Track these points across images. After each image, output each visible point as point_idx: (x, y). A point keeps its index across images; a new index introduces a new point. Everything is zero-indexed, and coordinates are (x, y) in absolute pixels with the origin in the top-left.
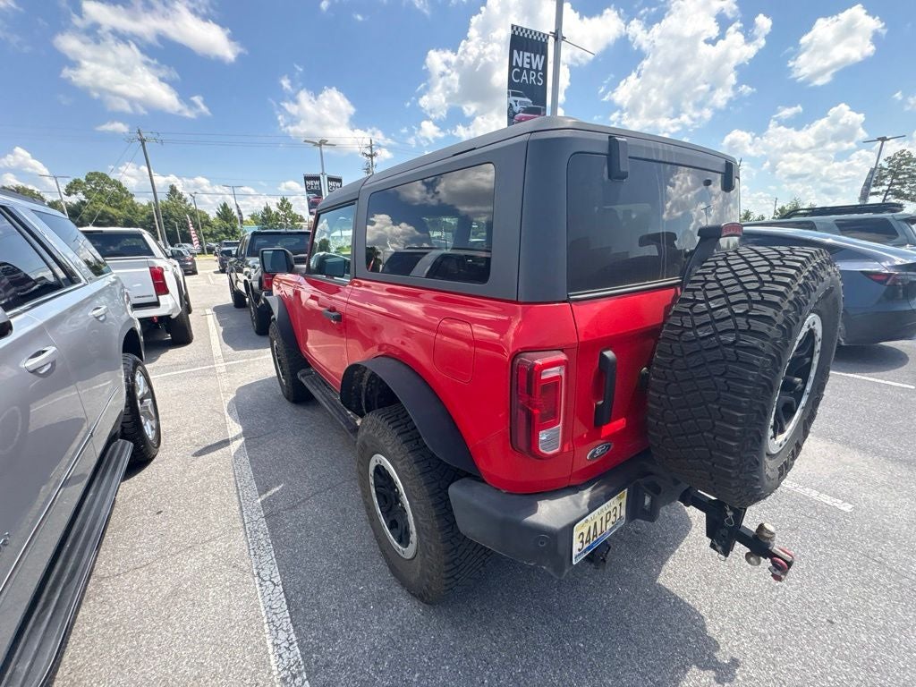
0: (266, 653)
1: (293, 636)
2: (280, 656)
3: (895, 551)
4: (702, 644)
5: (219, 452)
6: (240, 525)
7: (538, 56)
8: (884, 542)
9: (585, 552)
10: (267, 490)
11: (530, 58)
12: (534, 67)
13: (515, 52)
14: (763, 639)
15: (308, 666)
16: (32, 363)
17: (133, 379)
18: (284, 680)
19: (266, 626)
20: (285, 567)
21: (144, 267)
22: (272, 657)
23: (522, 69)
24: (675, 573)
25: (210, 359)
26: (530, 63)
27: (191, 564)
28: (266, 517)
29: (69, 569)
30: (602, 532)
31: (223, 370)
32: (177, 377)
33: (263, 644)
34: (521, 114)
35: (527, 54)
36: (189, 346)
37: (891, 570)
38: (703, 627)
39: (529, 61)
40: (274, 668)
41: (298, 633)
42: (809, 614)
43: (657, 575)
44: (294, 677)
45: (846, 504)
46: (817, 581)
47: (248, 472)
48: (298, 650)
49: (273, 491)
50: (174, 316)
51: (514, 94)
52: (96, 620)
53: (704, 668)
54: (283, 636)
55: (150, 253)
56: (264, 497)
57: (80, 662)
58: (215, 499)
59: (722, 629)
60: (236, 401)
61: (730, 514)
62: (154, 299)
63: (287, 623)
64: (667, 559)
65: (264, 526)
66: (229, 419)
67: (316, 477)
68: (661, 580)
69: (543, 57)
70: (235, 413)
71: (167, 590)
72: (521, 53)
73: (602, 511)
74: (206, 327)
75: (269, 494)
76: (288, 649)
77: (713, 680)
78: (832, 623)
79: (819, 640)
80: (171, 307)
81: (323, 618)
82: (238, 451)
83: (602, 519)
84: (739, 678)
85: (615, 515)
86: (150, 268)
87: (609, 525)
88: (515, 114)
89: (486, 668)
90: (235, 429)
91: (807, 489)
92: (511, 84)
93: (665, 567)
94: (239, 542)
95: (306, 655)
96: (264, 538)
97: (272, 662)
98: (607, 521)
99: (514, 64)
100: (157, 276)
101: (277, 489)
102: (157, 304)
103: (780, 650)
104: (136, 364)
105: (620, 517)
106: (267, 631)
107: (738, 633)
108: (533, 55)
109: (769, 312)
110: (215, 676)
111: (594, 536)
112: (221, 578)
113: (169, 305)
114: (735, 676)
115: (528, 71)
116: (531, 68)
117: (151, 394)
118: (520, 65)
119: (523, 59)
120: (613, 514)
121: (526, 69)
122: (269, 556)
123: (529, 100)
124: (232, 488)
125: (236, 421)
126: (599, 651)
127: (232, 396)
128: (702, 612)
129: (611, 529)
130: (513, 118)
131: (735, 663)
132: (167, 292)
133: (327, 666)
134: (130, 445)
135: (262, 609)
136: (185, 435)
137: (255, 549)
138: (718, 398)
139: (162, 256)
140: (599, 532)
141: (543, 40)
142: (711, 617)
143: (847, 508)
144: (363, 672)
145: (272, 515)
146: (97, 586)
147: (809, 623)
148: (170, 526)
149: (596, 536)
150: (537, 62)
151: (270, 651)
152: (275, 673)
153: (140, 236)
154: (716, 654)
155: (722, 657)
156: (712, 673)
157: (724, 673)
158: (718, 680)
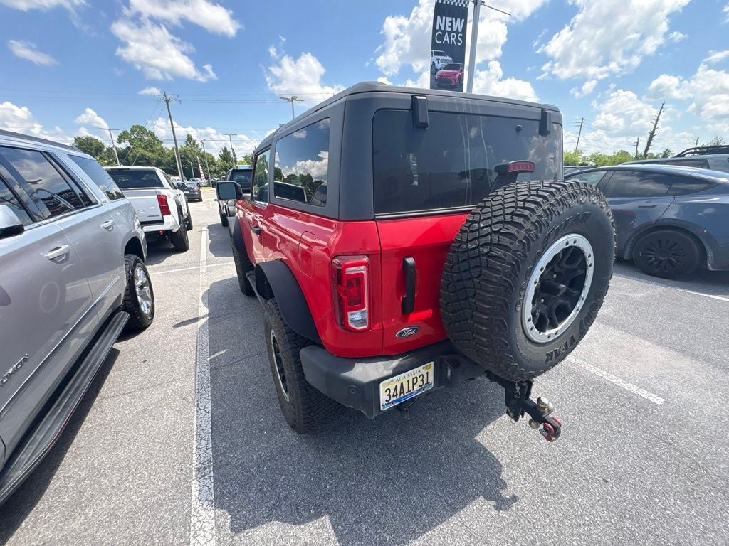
0: (191, 452)
1: (210, 445)
2: (199, 455)
3: (687, 437)
4: (493, 483)
5: (190, 326)
6: (193, 373)
7: (459, 20)
8: (680, 429)
9: (393, 402)
10: (216, 352)
11: (451, 22)
12: (455, 30)
13: (439, 17)
14: (544, 485)
15: (215, 462)
16: (51, 254)
17: (133, 271)
18: (198, 469)
19: (195, 437)
20: (216, 403)
21: (153, 195)
22: (194, 455)
23: (444, 32)
24: (492, 433)
25: (198, 263)
26: (452, 27)
27: (157, 394)
28: (211, 369)
29: (76, 386)
30: (409, 391)
31: (204, 270)
32: (173, 274)
33: (191, 447)
34: (442, 70)
35: (449, 19)
36: (185, 253)
37: (676, 450)
38: (499, 473)
39: (450, 24)
40: (194, 462)
41: (214, 442)
42: (589, 473)
43: (477, 434)
44: (205, 468)
45: (660, 398)
46: (607, 452)
47: (206, 340)
48: (211, 453)
49: (219, 353)
50: (175, 230)
51: (436, 54)
52: (96, 422)
53: (489, 499)
54: (204, 443)
55: (160, 185)
56: (212, 357)
57: (82, 444)
58: (181, 355)
59: (514, 476)
60: (209, 292)
61: (518, 388)
62: (160, 218)
63: (208, 436)
64: (489, 424)
65: (208, 375)
66: (201, 304)
67: (250, 347)
68: (478, 438)
69: (463, 20)
70: (206, 301)
71: (140, 408)
72: (444, 18)
73: (408, 375)
74: (199, 239)
75: (216, 355)
76: (205, 451)
77: (492, 508)
78: (606, 481)
79: (590, 491)
80: (171, 224)
81: (232, 435)
82: (203, 326)
83: (408, 381)
84: (514, 509)
85: (422, 380)
86: (158, 196)
87: (417, 387)
88: (437, 70)
89: (331, 479)
90: (204, 310)
91: (629, 385)
92: (434, 45)
93: (485, 429)
94: (191, 384)
95: (216, 456)
96: (206, 383)
97: (194, 458)
98: (413, 384)
99: (437, 28)
100: (163, 201)
101: (222, 352)
102: (162, 222)
103: (554, 494)
104: (136, 262)
105: (428, 383)
106: (195, 439)
107: (525, 480)
108: (454, 19)
109: (513, 230)
110: (157, 462)
111: (401, 393)
112: (174, 405)
113: (171, 222)
114: (510, 507)
115: (450, 33)
116: (452, 31)
117: (149, 282)
118: (443, 29)
119: (445, 23)
120: (419, 380)
121: (448, 32)
122: (207, 395)
123: (450, 58)
124: (194, 350)
125: (206, 306)
126: (414, 478)
127: (207, 288)
128: (502, 462)
129: (418, 391)
130: (435, 74)
132: (169, 213)
133: (227, 465)
134: (128, 315)
135: (195, 426)
136: (171, 313)
137: (199, 388)
138: (475, 294)
139: (169, 187)
140: (406, 390)
141: (464, 6)
142: (508, 466)
143: (659, 401)
144: (249, 471)
145: (215, 369)
146: (100, 402)
147: (587, 480)
148: (149, 370)
149: (403, 393)
150: (458, 25)
151: (194, 451)
152: (194, 465)
153: (154, 173)
154: (501, 491)
155: (506, 494)
156: (494, 503)
157: (503, 504)
158: (497, 508)
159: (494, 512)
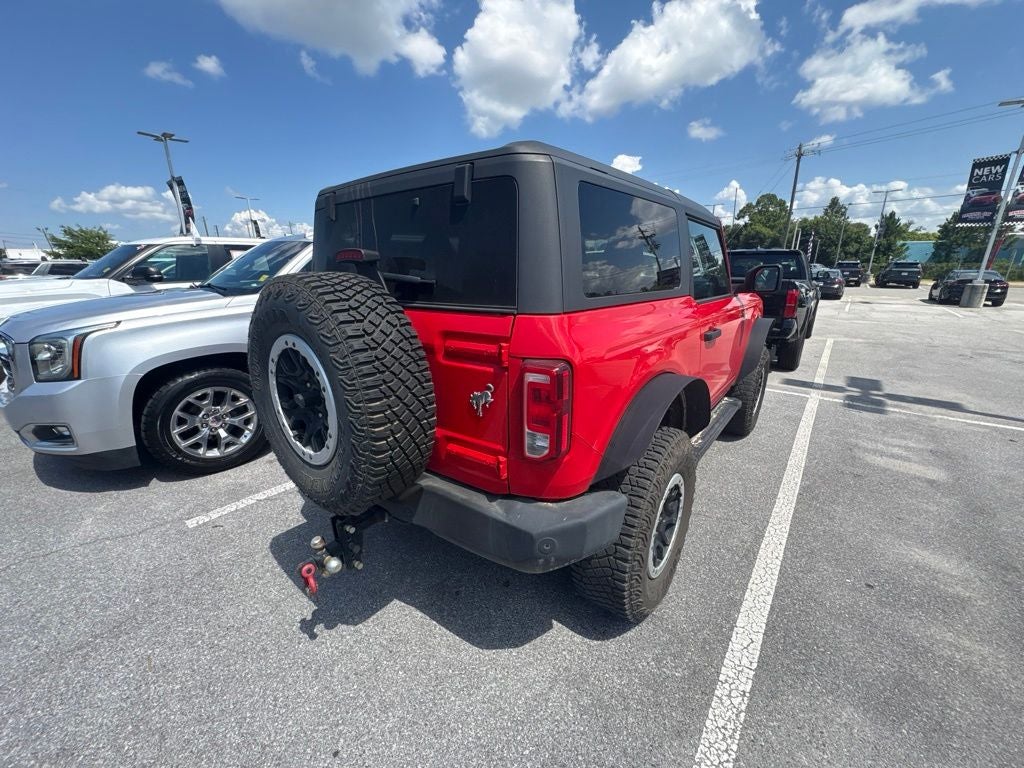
38: (343, 623)
53: (314, 613)
59: (343, 637)
78: (336, 754)
103: (316, 678)
128: (360, 625)
131: (313, 636)
154: (322, 625)
155: (319, 629)
156: (309, 618)
157: (307, 627)
158: (303, 621)
159: (299, 619)
